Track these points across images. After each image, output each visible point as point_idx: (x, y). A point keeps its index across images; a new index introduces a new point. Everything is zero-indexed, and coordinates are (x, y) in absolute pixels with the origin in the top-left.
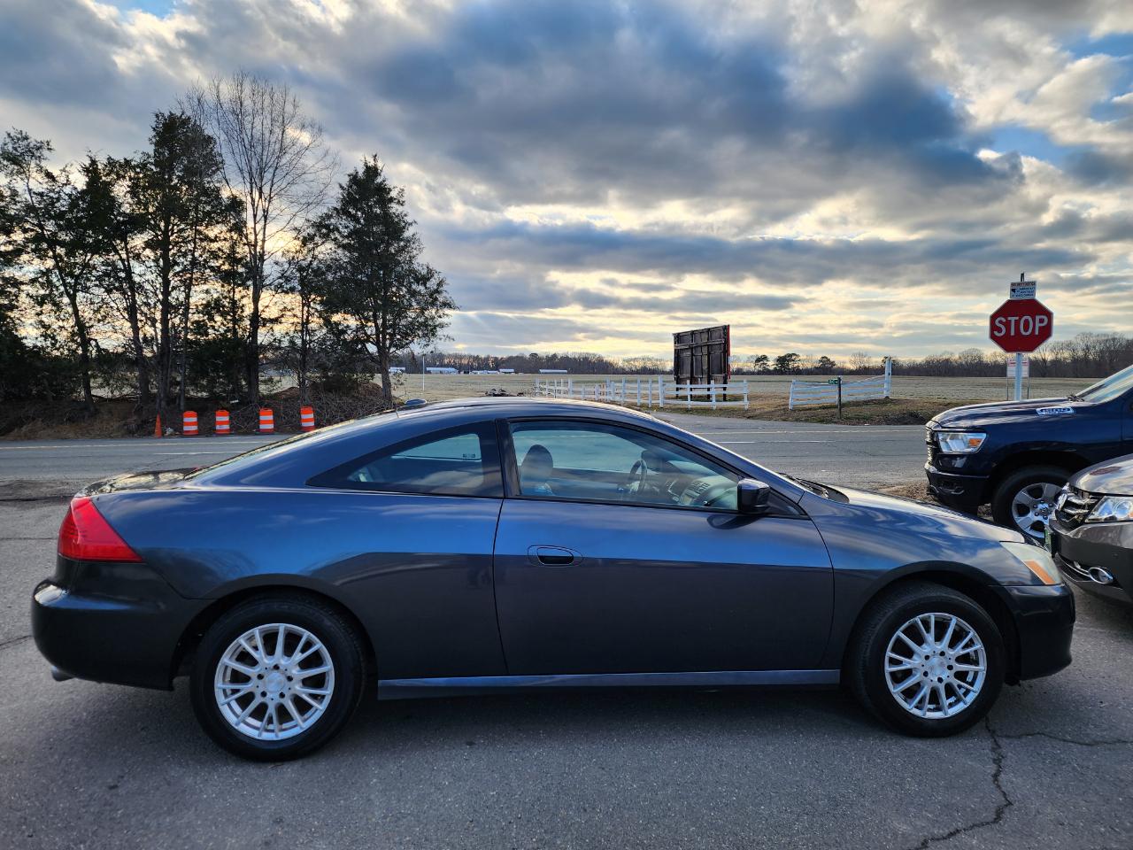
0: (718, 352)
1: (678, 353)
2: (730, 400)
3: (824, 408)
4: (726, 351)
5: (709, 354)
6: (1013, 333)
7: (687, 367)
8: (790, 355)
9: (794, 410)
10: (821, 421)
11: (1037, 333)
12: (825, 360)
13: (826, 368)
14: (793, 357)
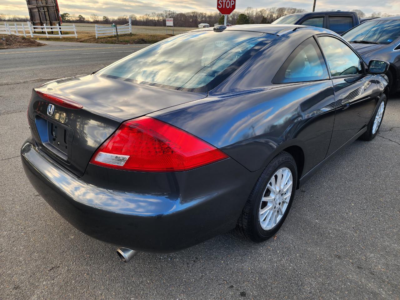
0: (52, 10)
1: (30, 10)
2: (64, 34)
3: (110, 37)
4: (57, 10)
5: (48, 11)
6: (224, 7)
7: (37, 17)
8: (65, 14)
9: (98, 38)
10: (112, 43)
11: (231, 7)
12: (81, 17)
13: (81, 21)
14: (67, 15)
